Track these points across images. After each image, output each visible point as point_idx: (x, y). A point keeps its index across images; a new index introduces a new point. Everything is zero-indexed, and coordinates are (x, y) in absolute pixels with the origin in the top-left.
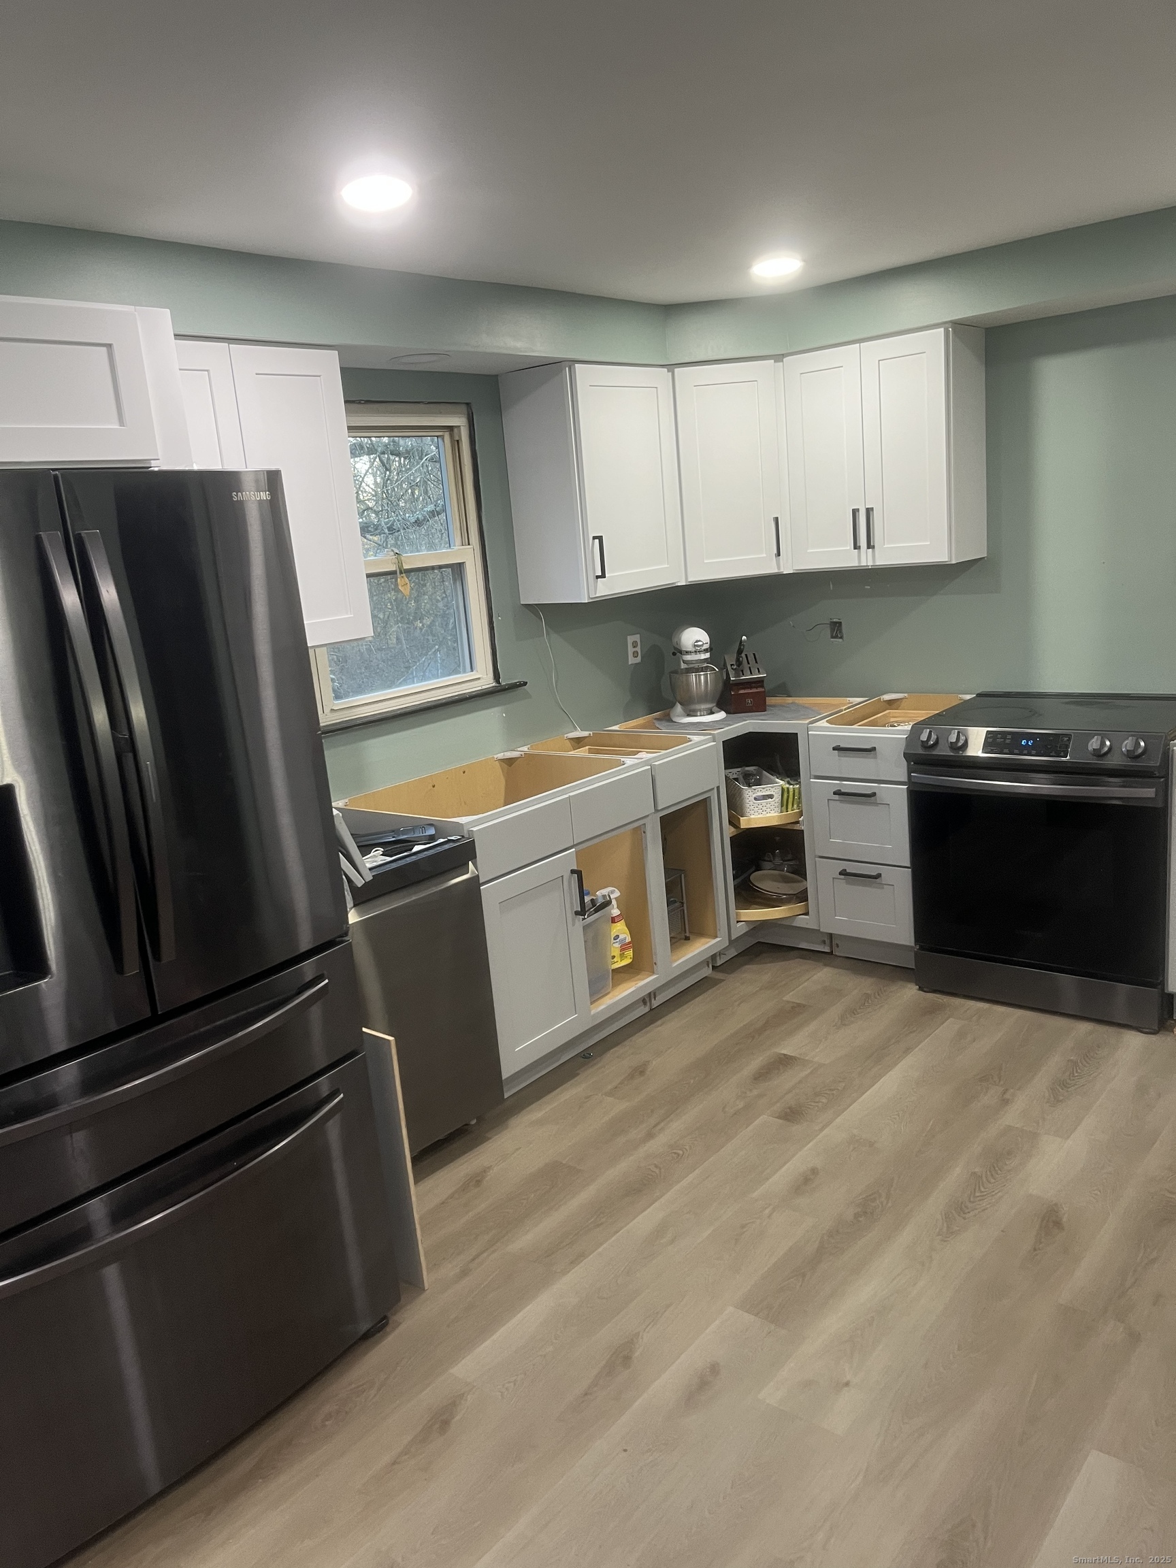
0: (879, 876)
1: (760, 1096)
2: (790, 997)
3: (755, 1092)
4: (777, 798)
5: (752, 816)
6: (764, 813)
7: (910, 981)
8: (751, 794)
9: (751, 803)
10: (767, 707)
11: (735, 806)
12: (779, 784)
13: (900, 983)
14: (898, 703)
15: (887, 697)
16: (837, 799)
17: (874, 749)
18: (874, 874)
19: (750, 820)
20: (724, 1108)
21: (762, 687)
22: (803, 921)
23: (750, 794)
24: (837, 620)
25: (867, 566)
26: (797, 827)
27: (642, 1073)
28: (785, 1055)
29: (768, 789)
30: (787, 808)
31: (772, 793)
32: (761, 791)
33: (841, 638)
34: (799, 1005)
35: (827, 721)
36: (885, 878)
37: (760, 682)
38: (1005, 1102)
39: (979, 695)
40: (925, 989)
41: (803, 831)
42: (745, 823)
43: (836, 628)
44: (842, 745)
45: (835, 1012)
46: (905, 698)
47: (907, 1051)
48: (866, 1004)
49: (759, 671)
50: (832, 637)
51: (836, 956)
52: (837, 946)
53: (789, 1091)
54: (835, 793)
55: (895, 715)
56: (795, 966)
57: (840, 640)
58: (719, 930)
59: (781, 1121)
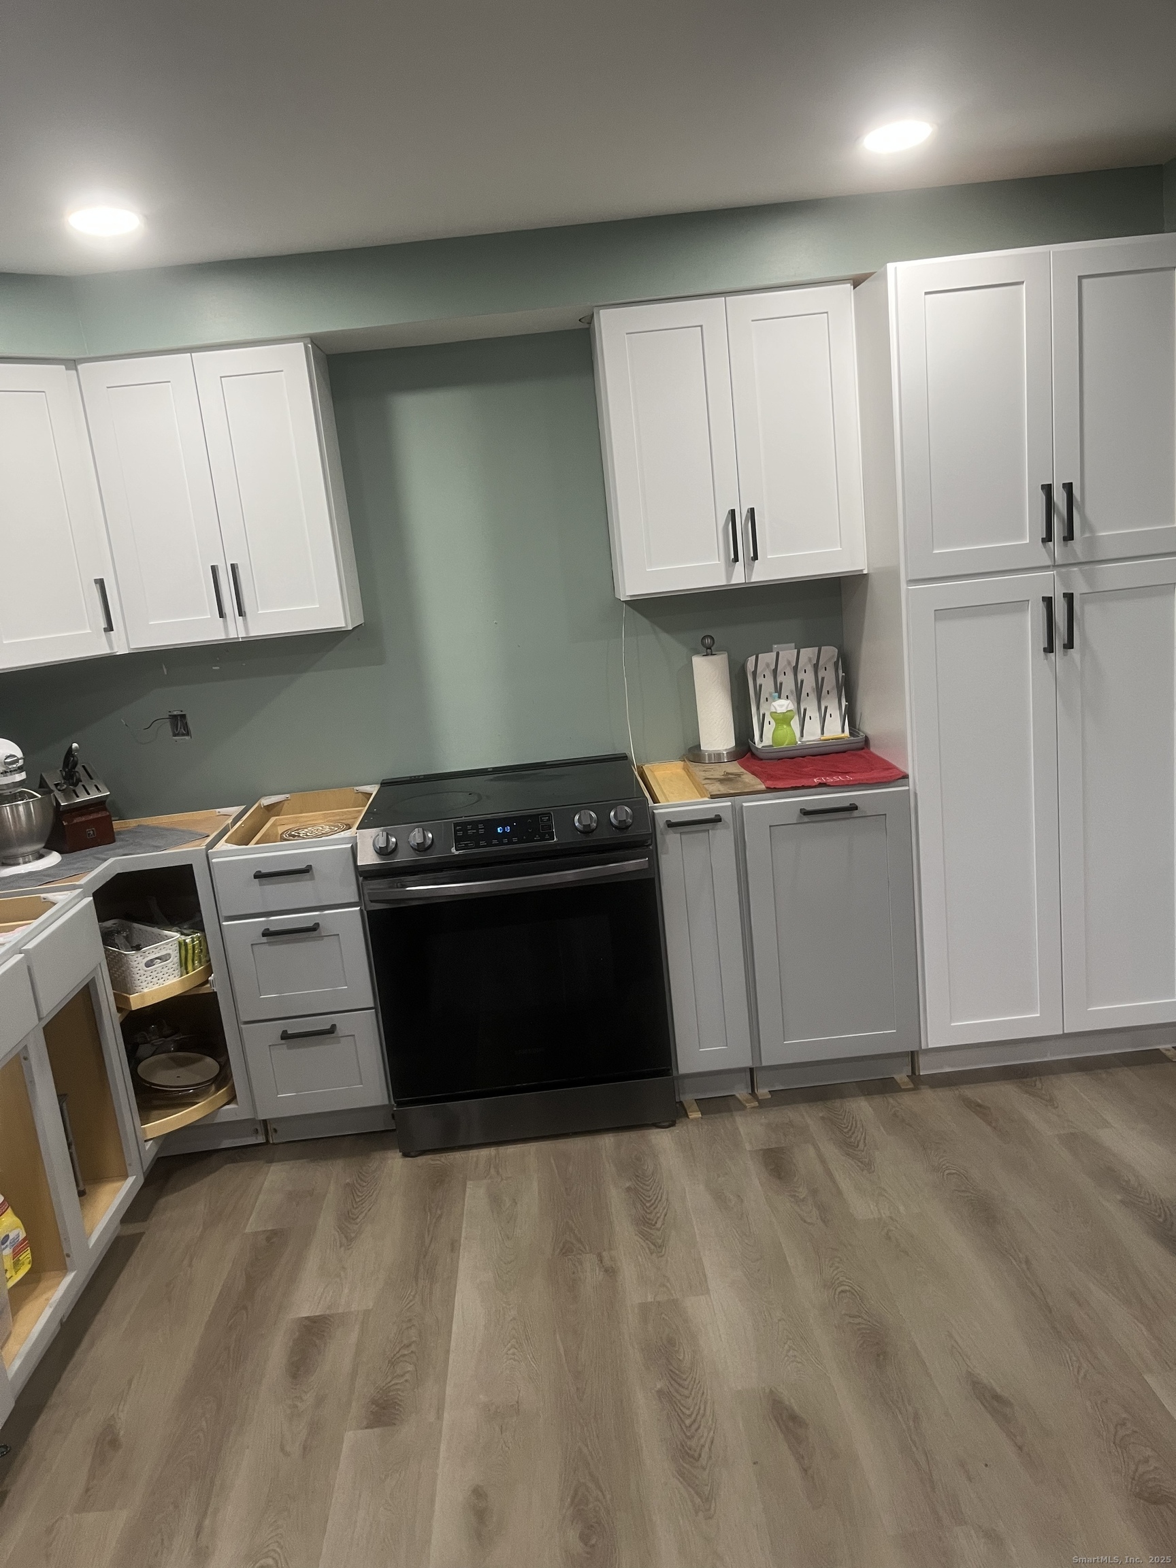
0: (332, 1030)
1: (320, 1401)
2: (253, 1224)
3: (309, 1398)
4: (175, 958)
5: (146, 990)
6: (161, 981)
7: (386, 1148)
8: (140, 959)
9: (142, 972)
10: (116, 837)
11: (122, 983)
12: (171, 940)
13: (378, 1155)
14: (281, 805)
15: (266, 801)
16: (266, 941)
17: (307, 870)
18: (328, 1027)
19: (143, 996)
20: (282, 1449)
21: (105, 809)
22: (231, 1112)
23: (137, 960)
24: (179, 713)
25: (238, 638)
26: (206, 989)
27: (114, 1443)
28: (307, 1318)
29: (162, 947)
30: (186, 969)
31: (168, 952)
32: (151, 952)
33: (188, 734)
34: (274, 1233)
35: (226, 841)
36: (342, 1029)
37: (99, 804)
38: (611, 1272)
39: (384, 784)
40: (413, 1154)
41: (216, 992)
42: (137, 1002)
43: (179, 723)
44: (264, 871)
45: (326, 1223)
46: (287, 799)
47: (454, 1246)
48: (358, 1200)
49: (98, 789)
50: (175, 735)
51: (273, 1144)
52: (275, 1131)
53: (354, 1374)
54: (264, 935)
55: (286, 821)
56: (229, 1177)
57: (187, 738)
58: (130, 1165)
59: (377, 1430)
